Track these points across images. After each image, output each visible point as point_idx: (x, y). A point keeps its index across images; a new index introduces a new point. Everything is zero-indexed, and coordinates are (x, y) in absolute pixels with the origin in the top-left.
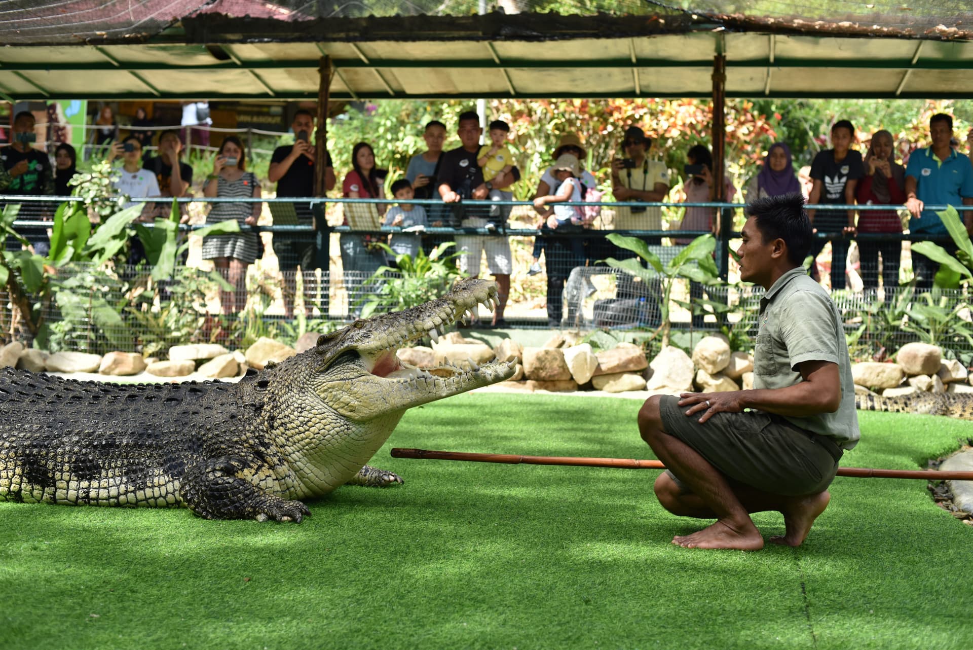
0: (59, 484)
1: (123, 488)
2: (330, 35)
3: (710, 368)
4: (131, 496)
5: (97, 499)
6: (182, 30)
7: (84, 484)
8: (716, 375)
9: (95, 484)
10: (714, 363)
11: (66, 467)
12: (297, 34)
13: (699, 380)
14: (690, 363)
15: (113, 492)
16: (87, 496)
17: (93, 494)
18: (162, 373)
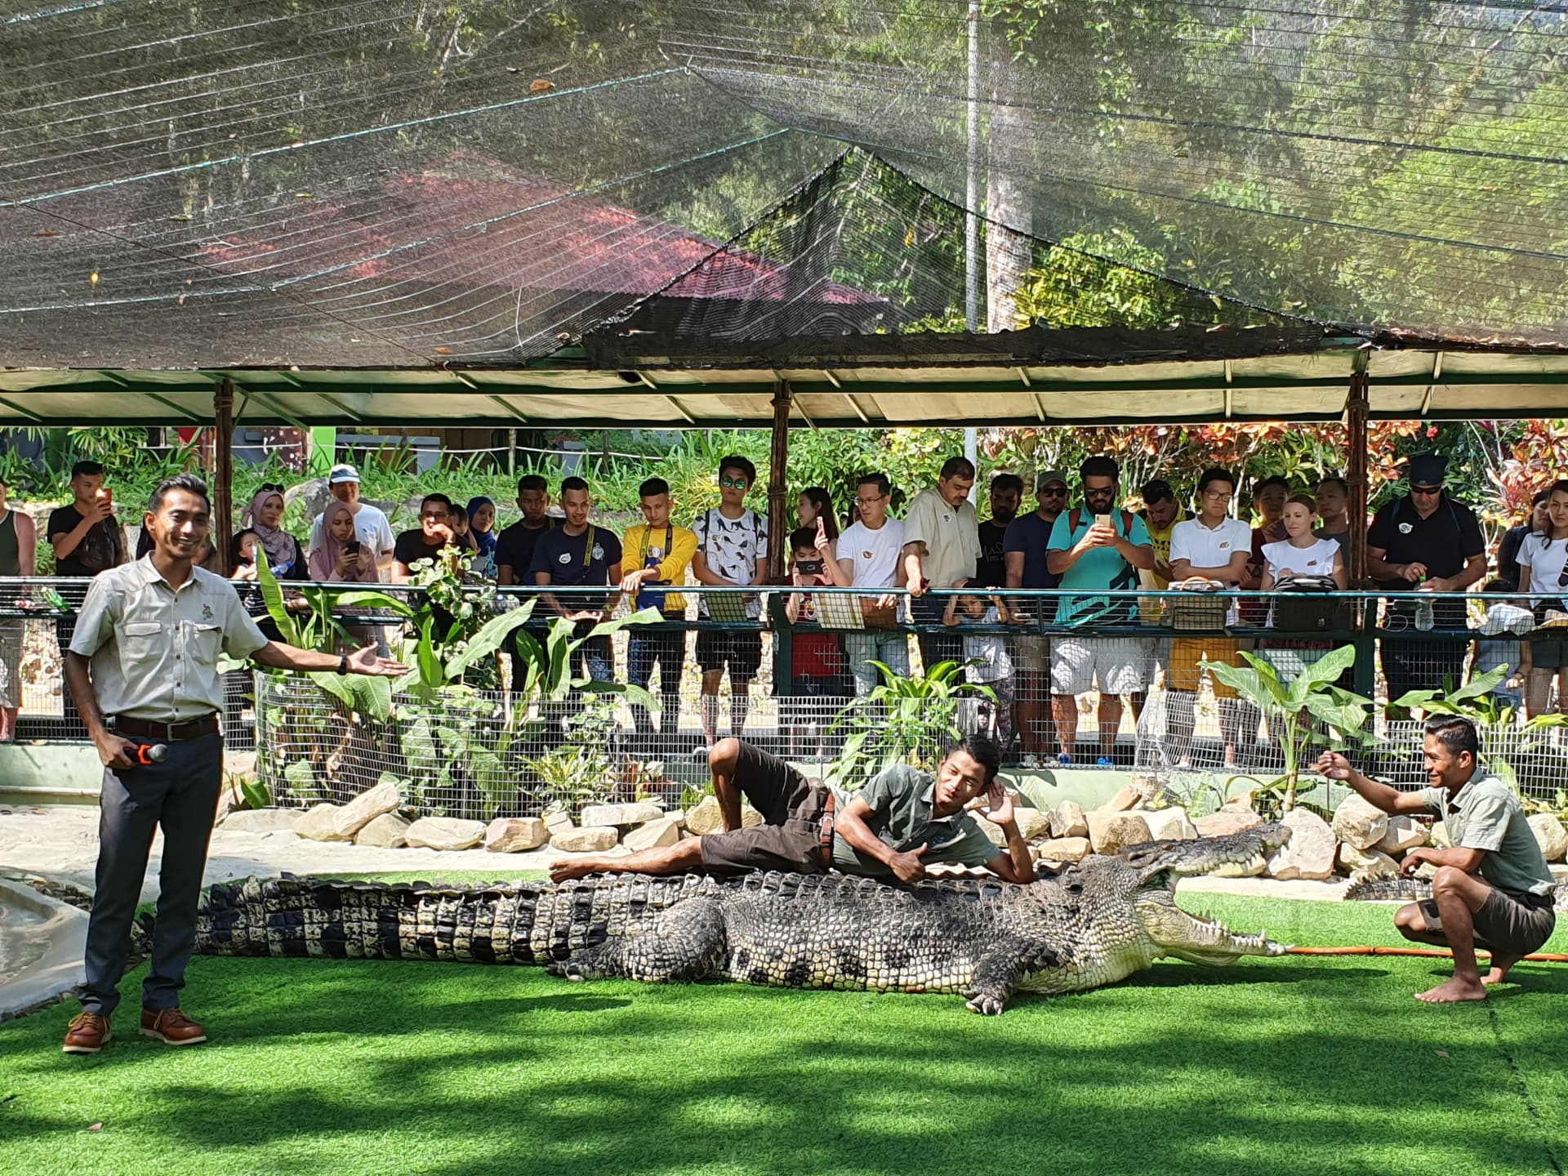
0: (869, 973)
1: (929, 975)
2: (795, 359)
3: (1360, 842)
4: (937, 983)
5: (906, 985)
6: (580, 353)
7: (894, 972)
8: (1369, 851)
9: (904, 971)
10: (1365, 834)
11: (878, 956)
12: (747, 359)
13: (1345, 858)
14: (1329, 832)
15: (921, 978)
16: (897, 984)
17: (902, 981)
18: (574, 847)
